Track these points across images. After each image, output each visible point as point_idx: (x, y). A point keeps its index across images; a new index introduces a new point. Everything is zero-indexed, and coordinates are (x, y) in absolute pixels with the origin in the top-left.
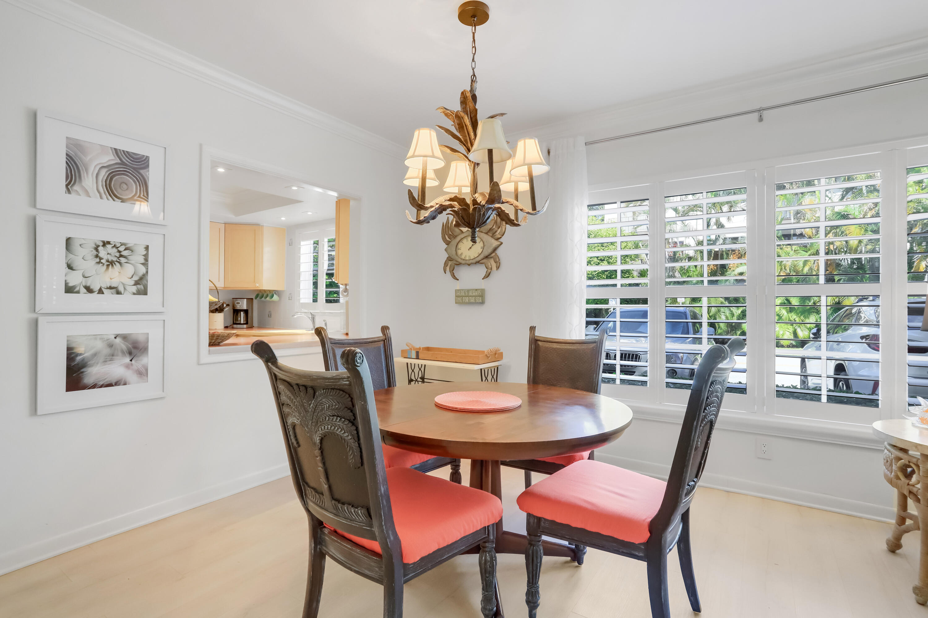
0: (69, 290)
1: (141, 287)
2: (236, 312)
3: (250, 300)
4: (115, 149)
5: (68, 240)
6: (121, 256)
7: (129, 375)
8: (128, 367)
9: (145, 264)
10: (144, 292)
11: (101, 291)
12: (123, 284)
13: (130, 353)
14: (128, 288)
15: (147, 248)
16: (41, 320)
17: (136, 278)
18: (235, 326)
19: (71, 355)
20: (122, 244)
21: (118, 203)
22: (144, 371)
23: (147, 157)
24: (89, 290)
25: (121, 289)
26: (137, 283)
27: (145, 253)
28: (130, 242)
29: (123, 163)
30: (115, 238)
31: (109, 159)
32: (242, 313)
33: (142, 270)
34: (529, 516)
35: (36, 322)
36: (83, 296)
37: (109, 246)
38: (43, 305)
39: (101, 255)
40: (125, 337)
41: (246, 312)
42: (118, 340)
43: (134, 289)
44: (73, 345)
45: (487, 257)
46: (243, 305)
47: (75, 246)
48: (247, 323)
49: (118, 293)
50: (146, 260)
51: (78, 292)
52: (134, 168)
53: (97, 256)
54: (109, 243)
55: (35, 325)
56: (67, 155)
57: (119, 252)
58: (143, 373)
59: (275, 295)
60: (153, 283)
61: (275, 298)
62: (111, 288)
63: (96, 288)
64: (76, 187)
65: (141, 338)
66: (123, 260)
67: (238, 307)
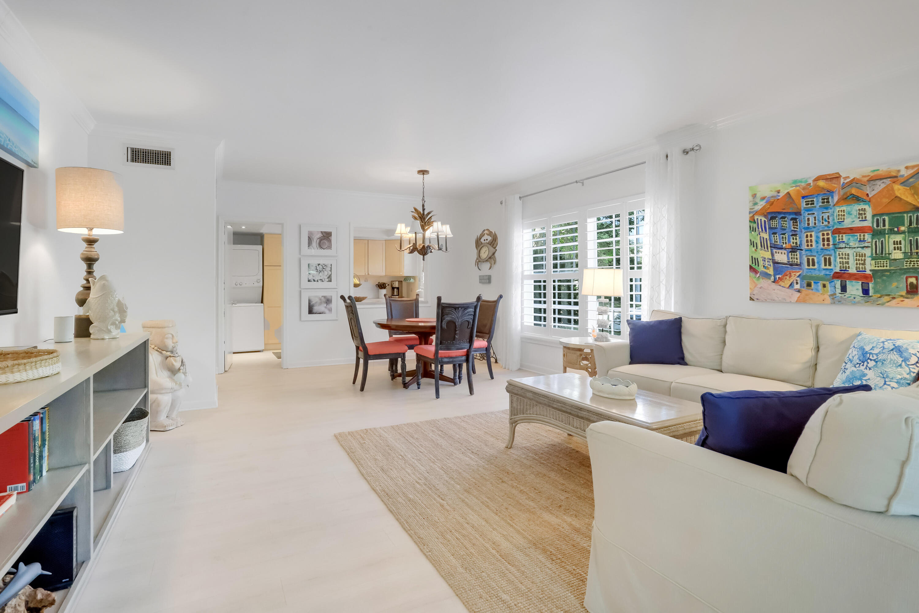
0: (309, 281)
1: (329, 279)
2: (393, 288)
3: (400, 282)
4: (322, 232)
5: (309, 264)
6: (323, 268)
7: (326, 311)
8: (326, 307)
9: (331, 271)
10: (331, 281)
11: (318, 281)
12: (324, 278)
13: (326, 303)
14: (325, 279)
15: (331, 265)
16: (302, 291)
17: (328, 276)
18: (393, 296)
19: (310, 301)
20: (324, 264)
21: (323, 250)
22: (331, 309)
23: (331, 232)
24: (314, 281)
25: (323, 280)
26: (328, 278)
27: (330, 267)
28: (326, 263)
29: (324, 236)
30: (321, 263)
31: (320, 235)
32: (395, 289)
33: (330, 273)
34: (417, 355)
35: (301, 291)
36: (313, 283)
37: (320, 265)
38: (302, 287)
39: (318, 269)
40: (325, 297)
41: (398, 288)
42: (323, 298)
43: (327, 280)
44: (310, 299)
45: (490, 258)
46: (396, 285)
47: (311, 267)
48: (398, 295)
49: (323, 281)
50: (331, 269)
51: (311, 282)
52: (327, 237)
53: (316, 269)
54: (320, 264)
55: (300, 292)
56: (308, 237)
57: (323, 267)
58: (330, 310)
59: (411, 279)
60: (333, 278)
61: (412, 280)
62: (321, 280)
63: (316, 280)
64: (311, 247)
65: (330, 298)
66: (324, 270)
67: (394, 286)
